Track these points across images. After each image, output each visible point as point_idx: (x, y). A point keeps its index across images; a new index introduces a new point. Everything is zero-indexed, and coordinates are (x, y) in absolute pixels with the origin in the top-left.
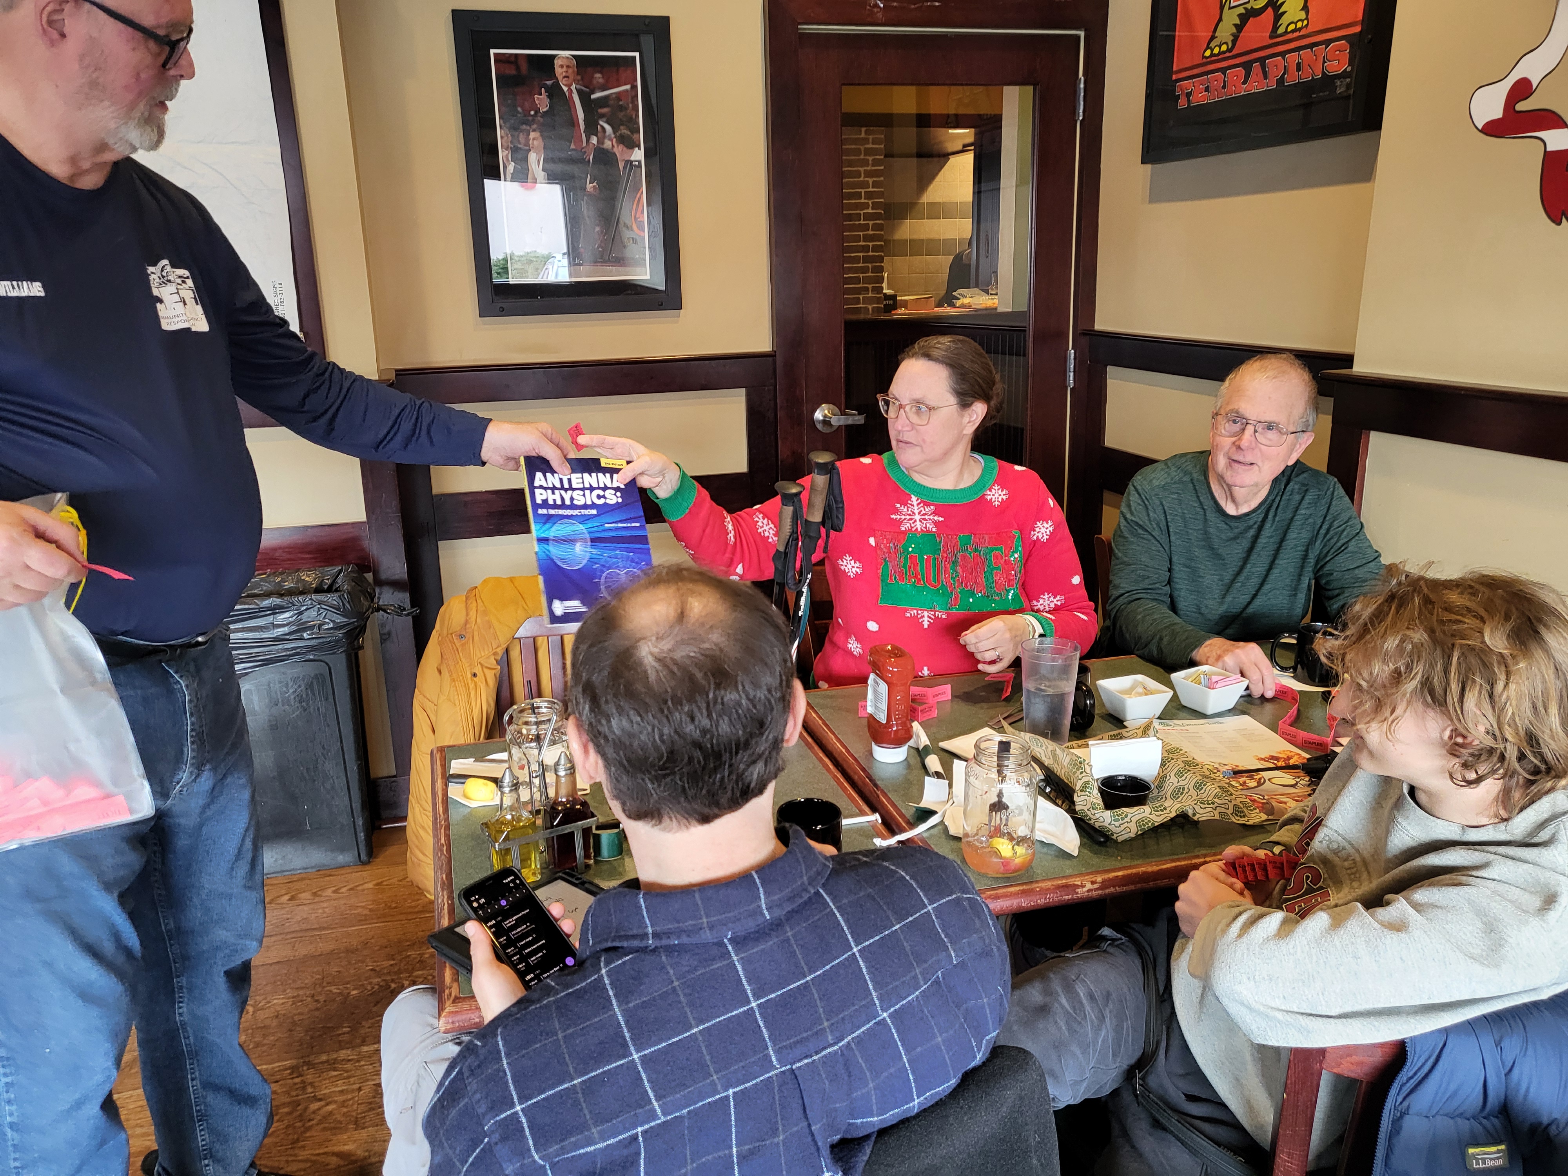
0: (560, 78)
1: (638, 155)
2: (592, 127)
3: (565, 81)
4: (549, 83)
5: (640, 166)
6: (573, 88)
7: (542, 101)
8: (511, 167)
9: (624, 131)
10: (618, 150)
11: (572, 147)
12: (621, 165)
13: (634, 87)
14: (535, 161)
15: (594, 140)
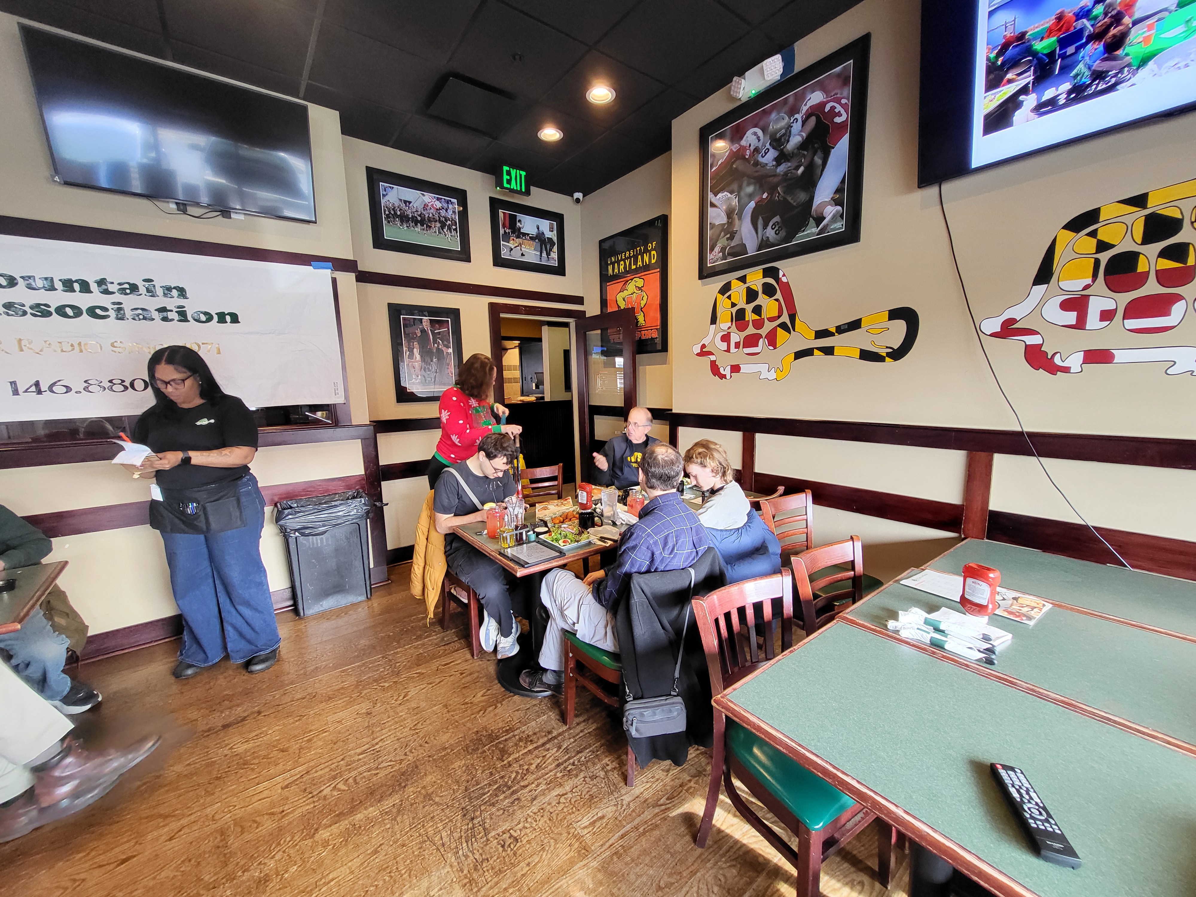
0: (424, 325)
1: (450, 350)
2: (435, 341)
3: (426, 326)
4: (420, 327)
5: (450, 354)
6: (429, 328)
7: (418, 332)
8: (408, 353)
10: (444, 349)
11: (429, 347)
12: (445, 353)
13: (449, 329)
14: (416, 352)
15: (436, 345)
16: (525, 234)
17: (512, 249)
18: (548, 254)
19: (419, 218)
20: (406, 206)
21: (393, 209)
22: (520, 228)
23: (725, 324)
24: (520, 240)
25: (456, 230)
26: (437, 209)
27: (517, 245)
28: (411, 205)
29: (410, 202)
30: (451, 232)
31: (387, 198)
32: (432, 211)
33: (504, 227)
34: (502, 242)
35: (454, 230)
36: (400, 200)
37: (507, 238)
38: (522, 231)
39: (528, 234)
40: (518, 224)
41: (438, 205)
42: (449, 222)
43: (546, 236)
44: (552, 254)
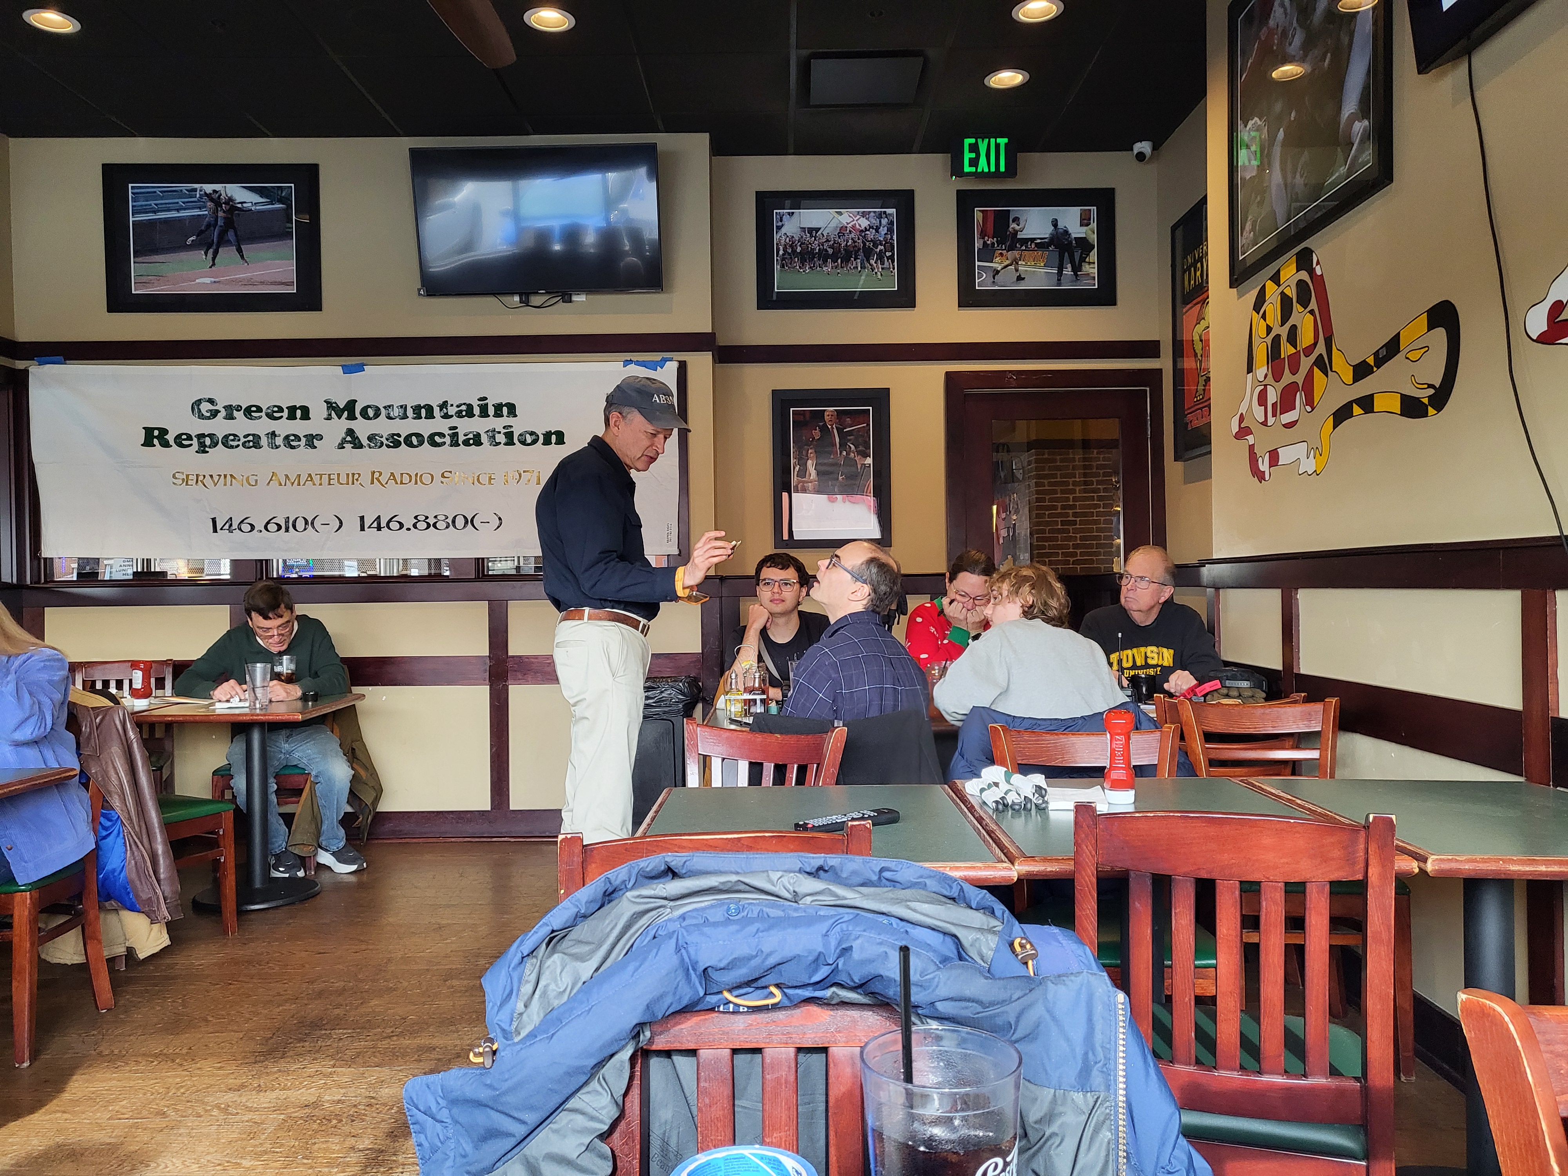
0: (827, 421)
1: (869, 461)
2: (843, 445)
3: (830, 423)
4: (821, 424)
5: (870, 467)
6: (834, 426)
7: (817, 434)
8: (797, 468)
9: (861, 448)
10: (858, 458)
11: (832, 457)
12: (859, 467)
13: (868, 425)
14: (811, 465)
15: (844, 453)
16: (1025, 241)
17: (998, 272)
18: (1076, 269)
19: (830, 251)
20: (811, 236)
21: (791, 246)
22: (1016, 232)
23: (1261, 371)
24: (1016, 254)
25: (891, 258)
26: (862, 231)
27: (1008, 262)
28: (819, 233)
29: (819, 229)
30: (882, 263)
31: (783, 230)
32: (853, 235)
33: (983, 235)
34: (977, 263)
35: (888, 258)
36: (803, 229)
37: (987, 254)
38: (1020, 236)
39: (1035, 239)
40: (1013, 226)
41: (864, 223)
42: (880, 248)
43: (1074, 236)
44: (1086, 268)
